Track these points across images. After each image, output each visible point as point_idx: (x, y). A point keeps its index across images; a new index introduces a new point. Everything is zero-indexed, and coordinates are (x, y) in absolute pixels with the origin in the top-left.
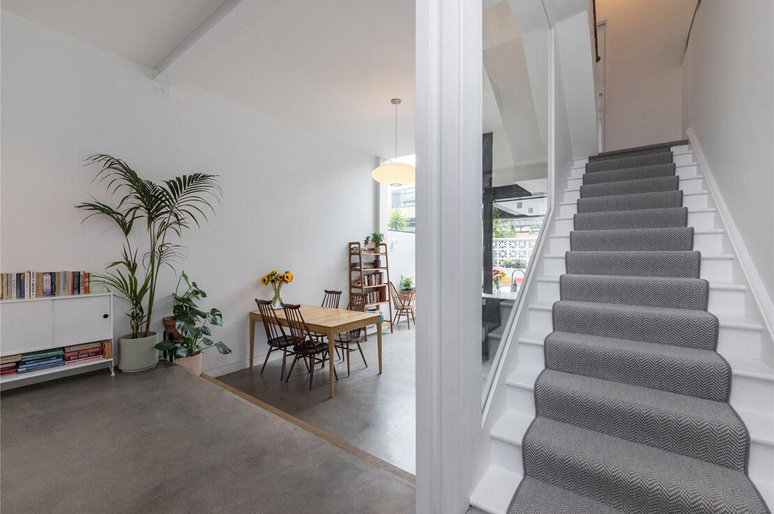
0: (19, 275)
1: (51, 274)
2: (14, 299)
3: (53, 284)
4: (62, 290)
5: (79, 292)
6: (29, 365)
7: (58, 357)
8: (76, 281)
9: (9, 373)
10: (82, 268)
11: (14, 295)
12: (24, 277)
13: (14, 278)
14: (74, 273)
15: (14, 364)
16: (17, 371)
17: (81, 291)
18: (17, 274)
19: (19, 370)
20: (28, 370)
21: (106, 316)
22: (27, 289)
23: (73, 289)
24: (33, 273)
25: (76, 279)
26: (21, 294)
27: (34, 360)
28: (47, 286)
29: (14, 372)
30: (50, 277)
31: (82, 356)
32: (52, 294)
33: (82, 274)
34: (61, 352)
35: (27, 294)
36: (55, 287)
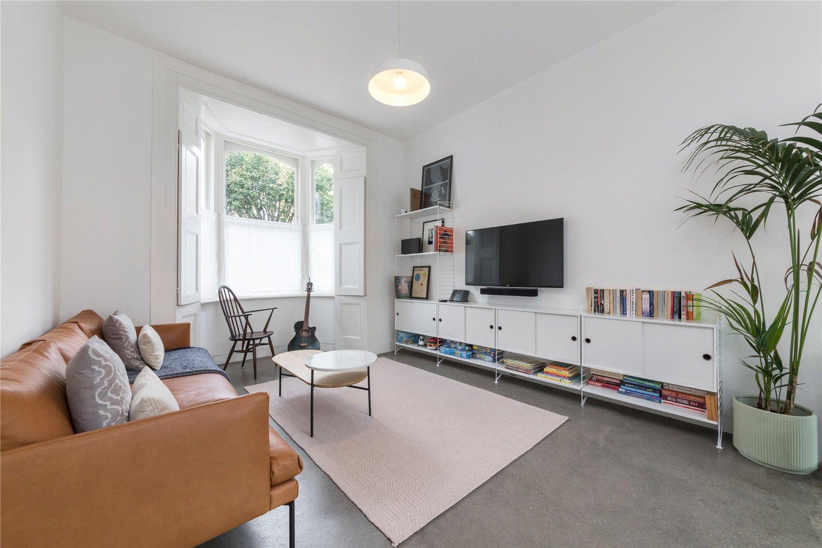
0: (622, 292)
1: (649, 292)
2: (618, 316)
3: (651, 304)
4: (660, 313)
5: (680, 317)
6: (628, 388)
7: (655, 390)
8: (676, 304)
9: (610, 388)
10: (683, 288)
11: (618, 311)
12: (626, 294)
13: (618, 295)
14: (673, 293)
15: (619, 382)
16: (618, 389)
17: (683, 317)
18: (620, 290)
19: (620, 389)
20: (626, 393)
21: (707, 357)
22: (628, 307)
23: (673, 313)
24: (633, 291)
25: (676, 301)
26: (624, 312)
27: (632, 384)
28: (646, 306)
29: (614, 389)
30: (648, 296)
31: (681, 401)
32: (650, 316)
33: (683, 294)
34: (658, 386)
35: (628, 311)
36: (653, 309)
